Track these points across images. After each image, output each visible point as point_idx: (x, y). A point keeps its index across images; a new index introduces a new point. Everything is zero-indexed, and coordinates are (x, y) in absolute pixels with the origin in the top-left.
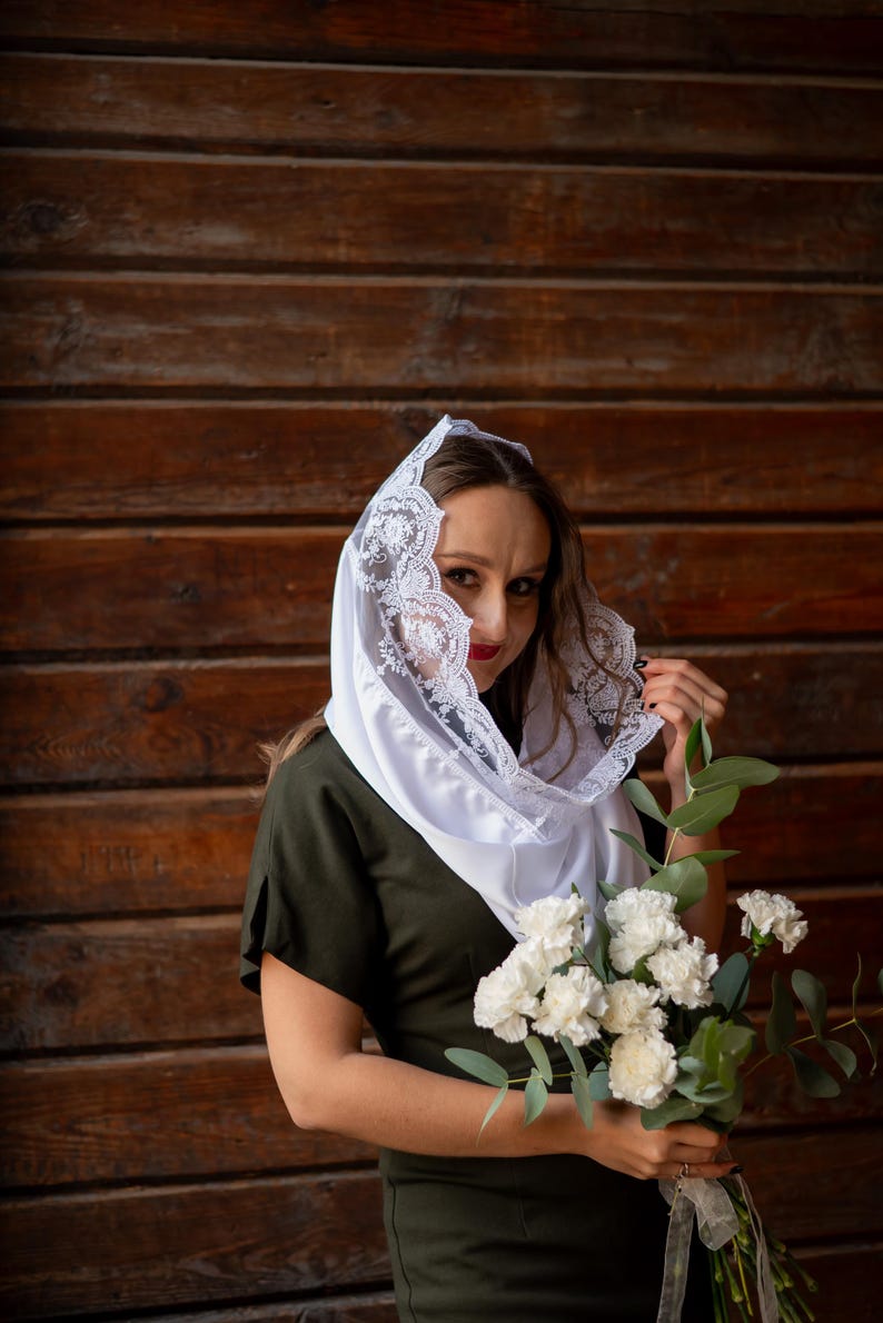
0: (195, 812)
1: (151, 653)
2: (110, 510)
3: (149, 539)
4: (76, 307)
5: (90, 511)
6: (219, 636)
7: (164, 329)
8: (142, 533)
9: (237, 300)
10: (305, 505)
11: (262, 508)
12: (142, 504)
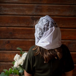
0: (10, 53)
1: (7, 38)
2: (4, 25)
3: (8, 28)
4: (2, 7)
5: (2, 25)
6: (13, 37)
7: (10, 9)
8: (7, 27)
9: (17, 6)
10: (22, 25)
11: (18, 26)
12: (7, 25)
